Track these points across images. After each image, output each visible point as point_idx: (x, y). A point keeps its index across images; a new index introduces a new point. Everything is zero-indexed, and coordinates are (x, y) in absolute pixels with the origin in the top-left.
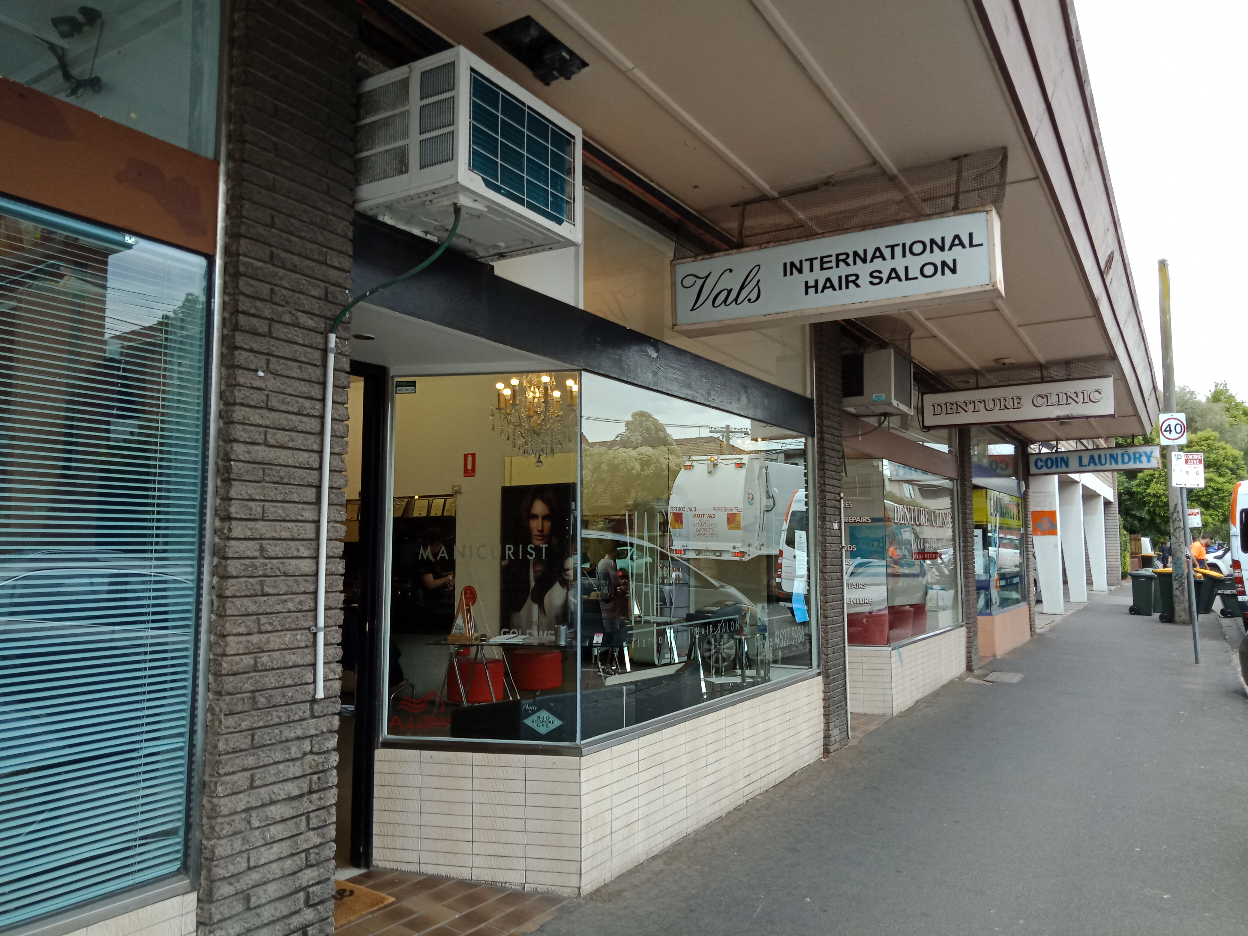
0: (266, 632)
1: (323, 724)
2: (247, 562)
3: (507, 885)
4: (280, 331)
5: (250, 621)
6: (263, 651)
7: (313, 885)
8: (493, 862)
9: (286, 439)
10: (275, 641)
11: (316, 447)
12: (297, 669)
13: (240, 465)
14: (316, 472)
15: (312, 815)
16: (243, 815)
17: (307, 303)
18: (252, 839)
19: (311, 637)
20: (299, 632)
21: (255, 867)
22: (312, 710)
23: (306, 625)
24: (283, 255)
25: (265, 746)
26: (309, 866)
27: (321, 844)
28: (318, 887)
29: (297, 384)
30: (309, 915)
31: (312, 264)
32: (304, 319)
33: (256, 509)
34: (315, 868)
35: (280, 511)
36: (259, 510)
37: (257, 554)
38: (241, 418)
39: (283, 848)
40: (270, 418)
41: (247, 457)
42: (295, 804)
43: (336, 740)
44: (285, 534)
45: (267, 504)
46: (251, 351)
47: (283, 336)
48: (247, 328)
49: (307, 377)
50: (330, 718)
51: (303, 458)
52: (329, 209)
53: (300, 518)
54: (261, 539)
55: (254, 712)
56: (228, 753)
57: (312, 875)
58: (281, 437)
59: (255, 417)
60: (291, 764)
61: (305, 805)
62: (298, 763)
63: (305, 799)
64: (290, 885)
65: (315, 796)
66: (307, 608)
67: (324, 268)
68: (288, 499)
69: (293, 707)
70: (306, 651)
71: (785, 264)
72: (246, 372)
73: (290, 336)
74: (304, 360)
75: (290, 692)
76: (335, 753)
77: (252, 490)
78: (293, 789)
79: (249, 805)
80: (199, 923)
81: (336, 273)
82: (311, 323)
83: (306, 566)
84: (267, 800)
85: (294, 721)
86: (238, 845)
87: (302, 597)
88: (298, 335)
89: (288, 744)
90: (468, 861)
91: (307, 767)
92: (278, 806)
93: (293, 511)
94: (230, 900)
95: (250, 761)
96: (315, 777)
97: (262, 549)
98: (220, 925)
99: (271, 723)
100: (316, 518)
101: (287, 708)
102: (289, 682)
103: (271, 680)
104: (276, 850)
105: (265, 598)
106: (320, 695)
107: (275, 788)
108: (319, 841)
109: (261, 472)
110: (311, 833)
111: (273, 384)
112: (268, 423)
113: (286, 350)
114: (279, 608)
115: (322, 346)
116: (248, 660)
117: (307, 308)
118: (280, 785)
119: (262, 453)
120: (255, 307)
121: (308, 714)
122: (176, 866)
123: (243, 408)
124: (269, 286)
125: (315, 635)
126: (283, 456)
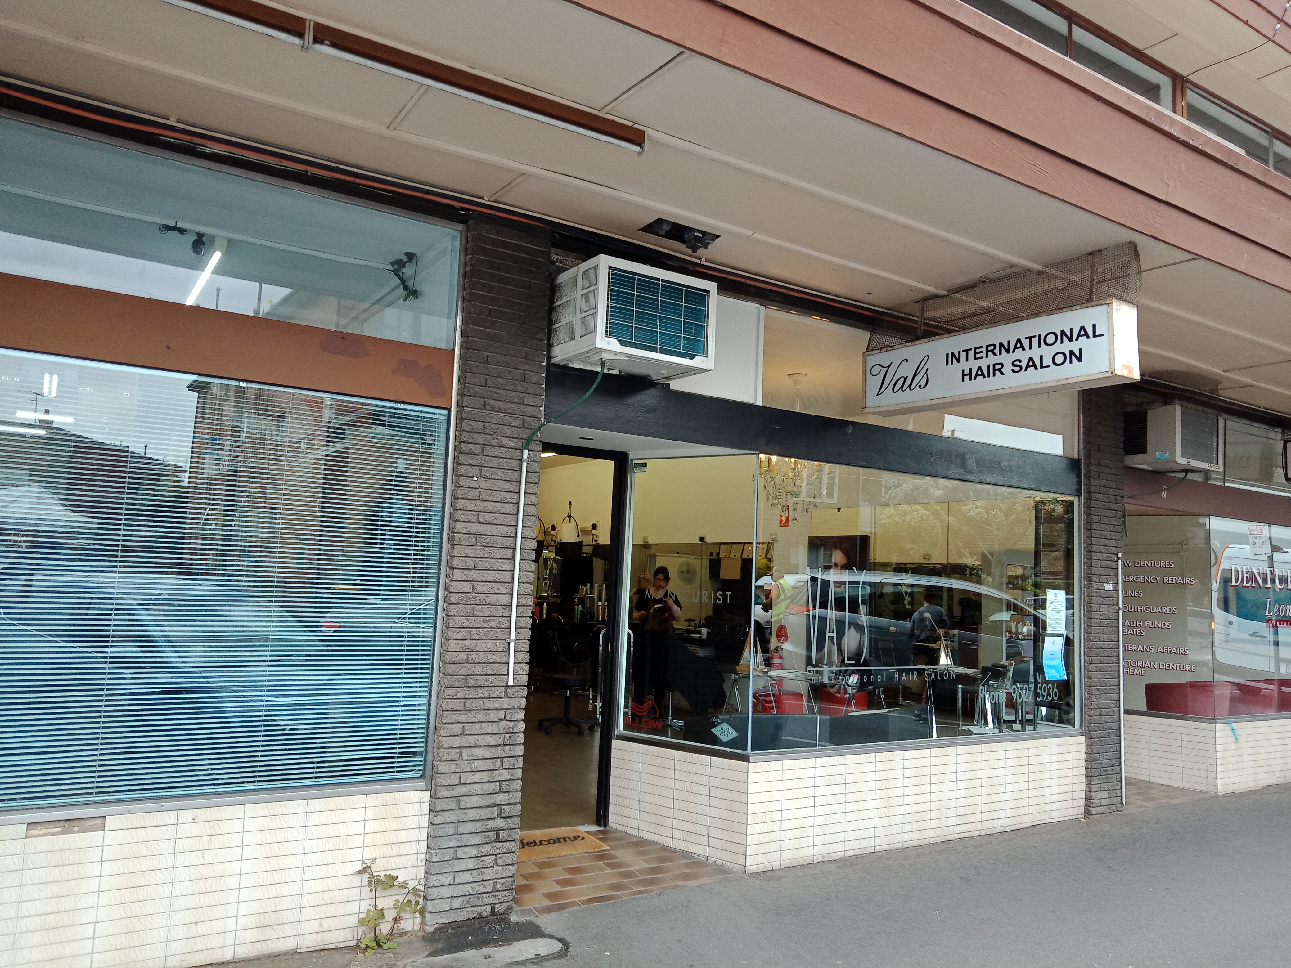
0: (475, 639)
1: (515, 703)
2: (463, 595)
3: (696, 856)
4: (489, 451)
5: (464, 632)
6: (472, 651)
7: (504, 805)
8: (687, 836)
9: (492, 519)
10: (481, 645)
11: (513, 523)
12: (496, 665)
13: (460, 535)
14: (512, 539)
15: (504, 759)
16: (457, 750)
17: (508, 431)
18: (462, 766)
19: (506, 645)
20: (498, 641)
21: (464, 784)
22: (506, 692)
23: (503, 637)
24: (492, 402)
25: (472, 710)
26: (501, 792)
27: (510, 780)
28: (508, 807)
29: (500, 483)
30: (500, 823)
31: (513, 405)
32: (506, 441)
33: (470, 562)
34: (507, 794)
35: (487, 564)
36: (472, 563)
37: (470, 590)
38: (462, 507)
39: (485, 776)
40: (481, 506)
41: (465, 531)
42: (493, 750)
43: (523, 714)
44: (490, 579)
45: (477, 559)
46: (470, 465)
47: (491, 454)
48: (467, 451)
49: (508, 479)
50: (519, 699)
51: (504, 530)
52: (527, 367)
53: (501, 569)
54: (473, 581)
55: (466, 688)
56: (448, 711)
57: (504, 798)
58: (488, 517)
59: (470, 505)
60: (490, 724)
61: (499, 752)
62: (495, 724)
63: (500, 748)
64: (487, 801)
65: (507, 748)
66: (504, 626)
67: (522, 407)
68: (492, 556)
69: (493, 688)
70: (503, 654)
71: (947, 355)
72: (466, 478)
73: (496, 453)
74: (506, 467)
75: (491, 679)
76: (522, 722)
77: (468, 551)
78: (492, 740)
79: (461, 745)
80: (430, 810)
81: (531, 408)
82: (511, 444)
83: (504, 599)
84: (473, 744)
85: (493, 698)
86: (453, 768)
87: (501, 619)
88: (503, 452)
89: (488, 712)
90: (670, 833)
91: (502, 729)
92: (481, 749)
93: (495, 564)
94: (448, 800)
95: (463, 718)
96: (507, 736)
97: (473, 588)
98: (440, 813)
99: (478, 696)
100: (512, 569)
101: (488, 688)
102: (490, 672)
103: (478, 669)
104: (478, 777)
105: (475, 618)
106: (511, 683)
107: (479, 737)
108: (509, 777)
109: (474, 540)
110: (504, 771)
111: (484, 484)
112: (480, 509)
113: (494, 462)
114: (485, 625)
115: (520, 458)
116: (463, 656)
117: (509, 434)
118: (482, 736)
119: (474, 527)
120: (473, 438)
121: (503, 695)
122: (419, 774)
123: (463, 501)
124: (482, 424)
125: (509, 644)
126: (490, 529)
